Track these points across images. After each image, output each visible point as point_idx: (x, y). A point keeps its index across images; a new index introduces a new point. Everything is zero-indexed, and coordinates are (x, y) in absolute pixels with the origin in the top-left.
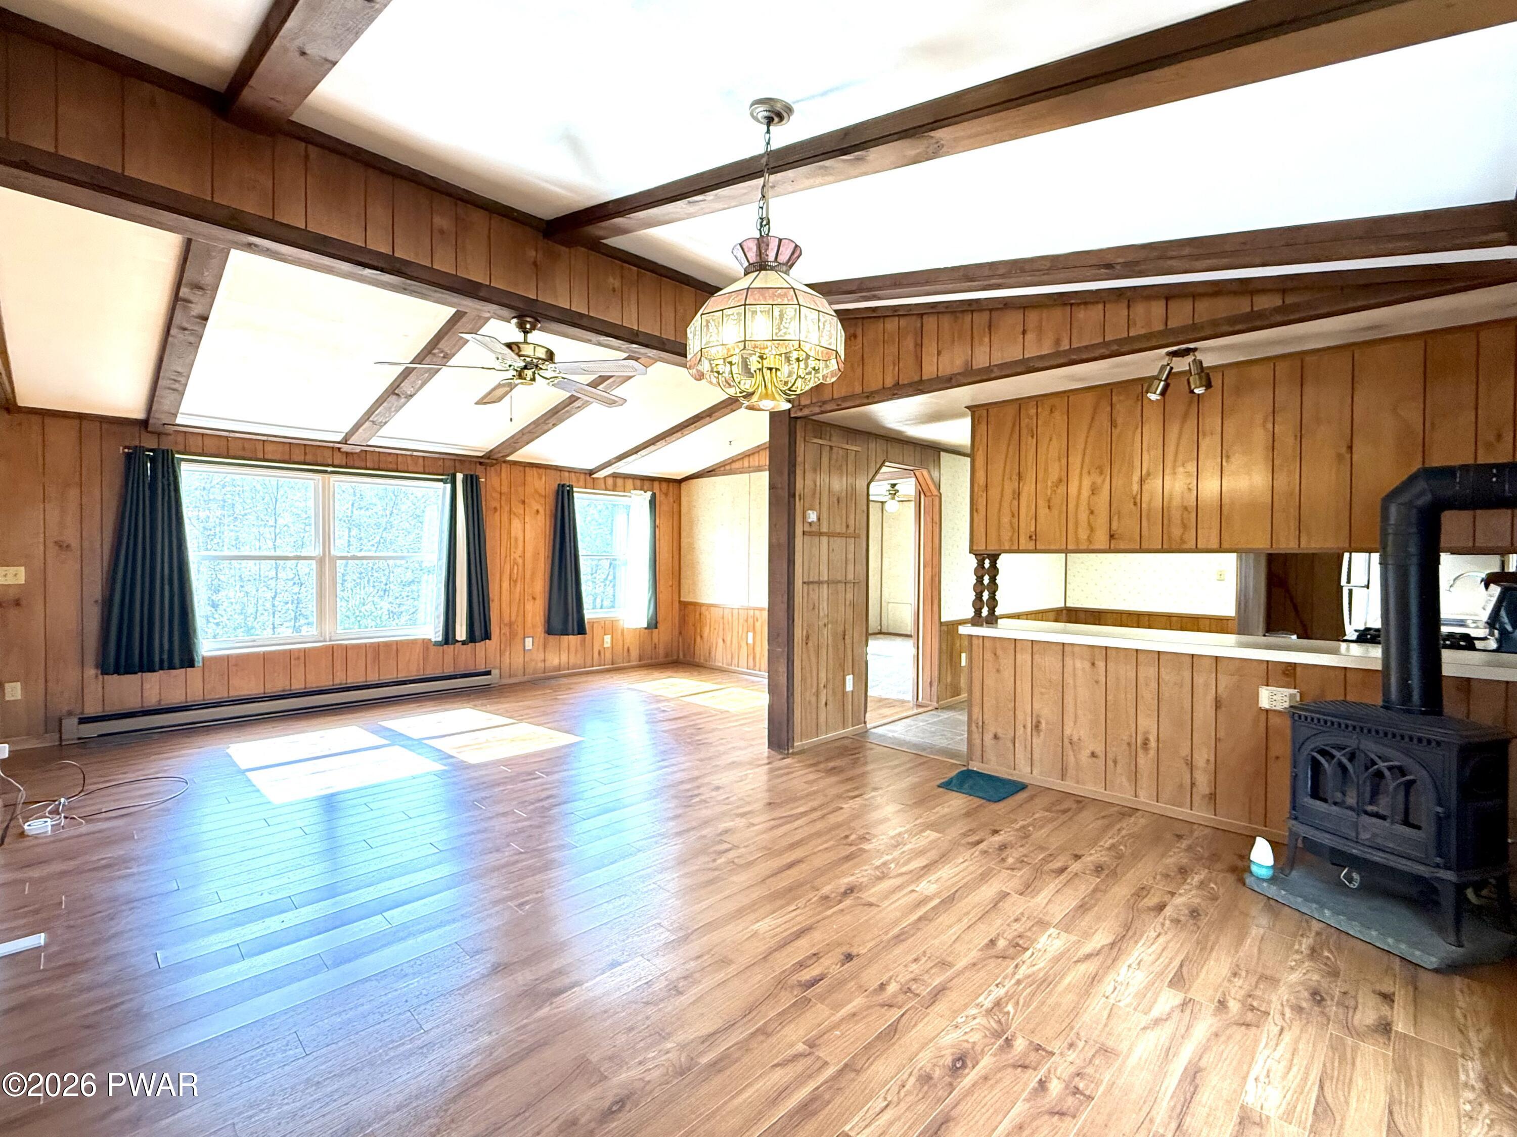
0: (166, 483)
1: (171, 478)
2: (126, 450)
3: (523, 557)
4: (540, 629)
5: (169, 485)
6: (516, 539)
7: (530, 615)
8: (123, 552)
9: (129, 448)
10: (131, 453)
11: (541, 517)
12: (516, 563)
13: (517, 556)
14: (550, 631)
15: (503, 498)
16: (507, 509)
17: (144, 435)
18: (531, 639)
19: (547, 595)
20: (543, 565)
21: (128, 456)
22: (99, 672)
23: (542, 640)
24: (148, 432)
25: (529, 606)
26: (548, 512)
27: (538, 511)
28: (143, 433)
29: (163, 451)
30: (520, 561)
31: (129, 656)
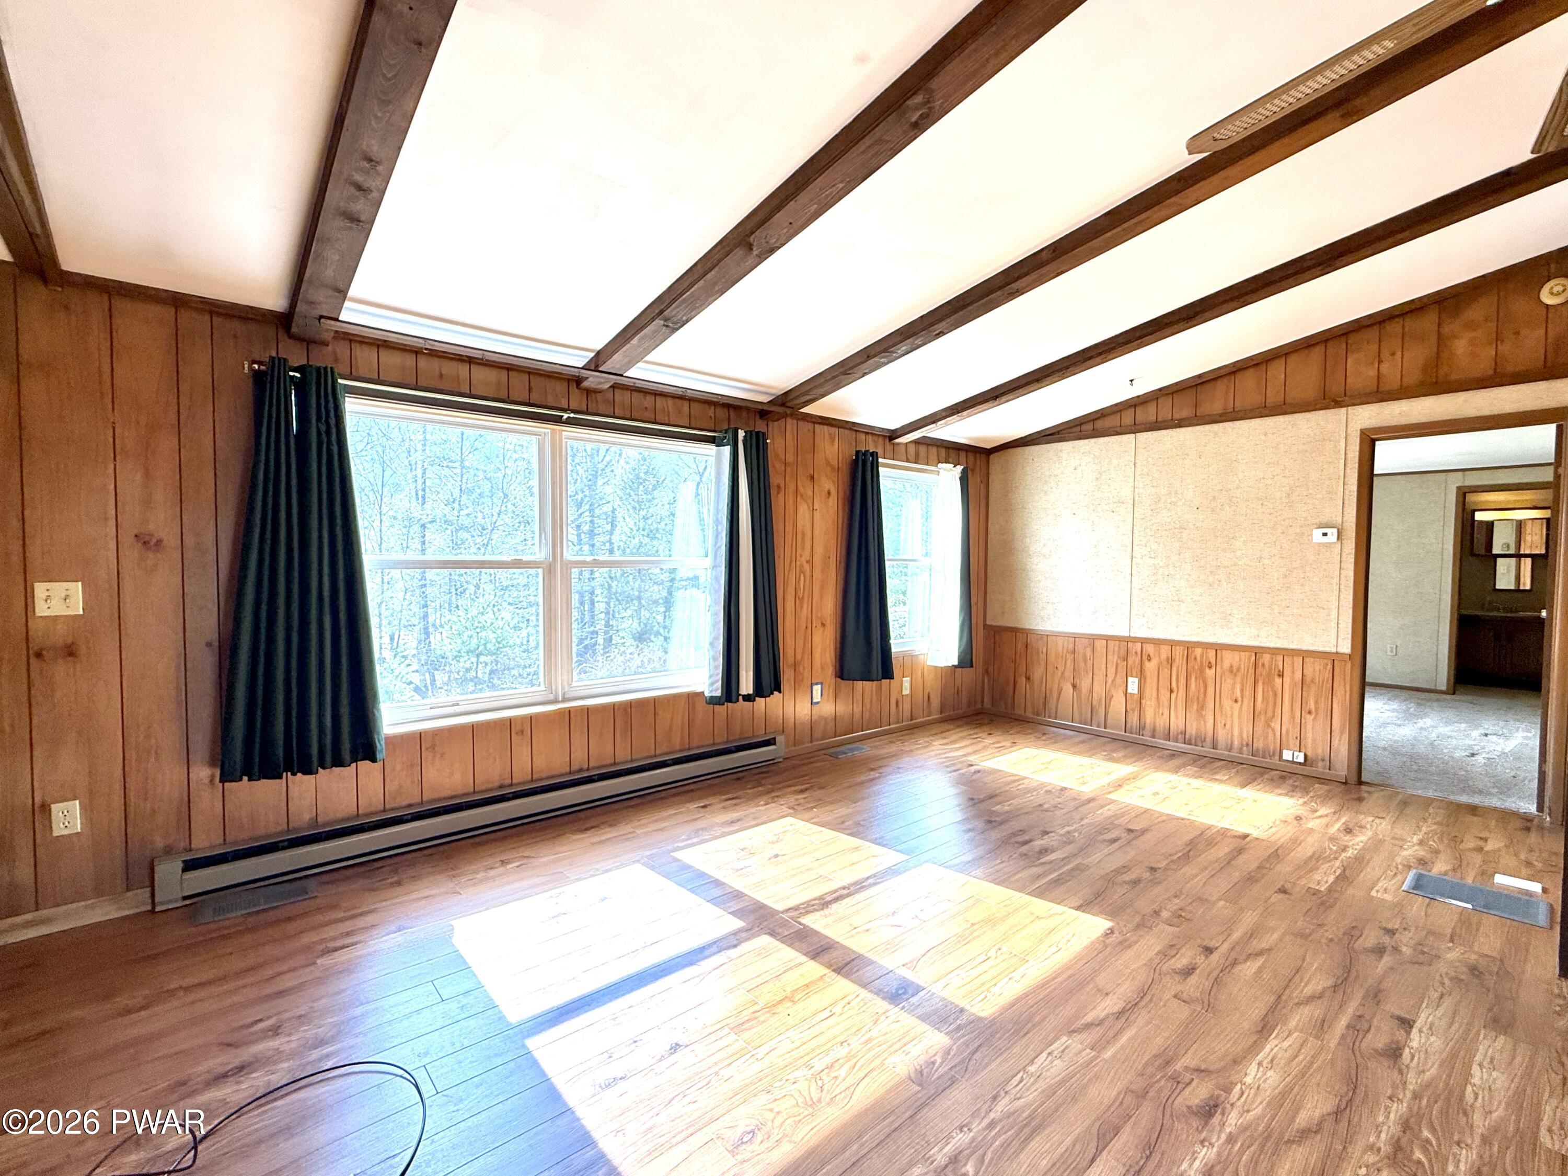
0: (323, 428)
1: (332, 421)
2: (256, 366)
3: (811, 562)
4: (830, 670)
5: (328, 433)
6: (803, 535)
7: (819, 650)
8: (254, 556)
9: (260, 363)
10: (263, 371)
11: (833, 502)
12: (802, 571)
13: (803, 559)
14: (843, 673)
15: (789, 470)
16: (792, 487)
17: (285, 342)
18: (819, 686)
19: (839, 620)
20: (834, 575)
21: (258, 377)
22: (218, 773)
23: (833, 686)
24: (291, 336)
25: (817, 638)
26: (841, 494)
27: (829, 493)
28: (282, 336)
29: (318, 369)
30: (807, 567)
31: (267, 743)
